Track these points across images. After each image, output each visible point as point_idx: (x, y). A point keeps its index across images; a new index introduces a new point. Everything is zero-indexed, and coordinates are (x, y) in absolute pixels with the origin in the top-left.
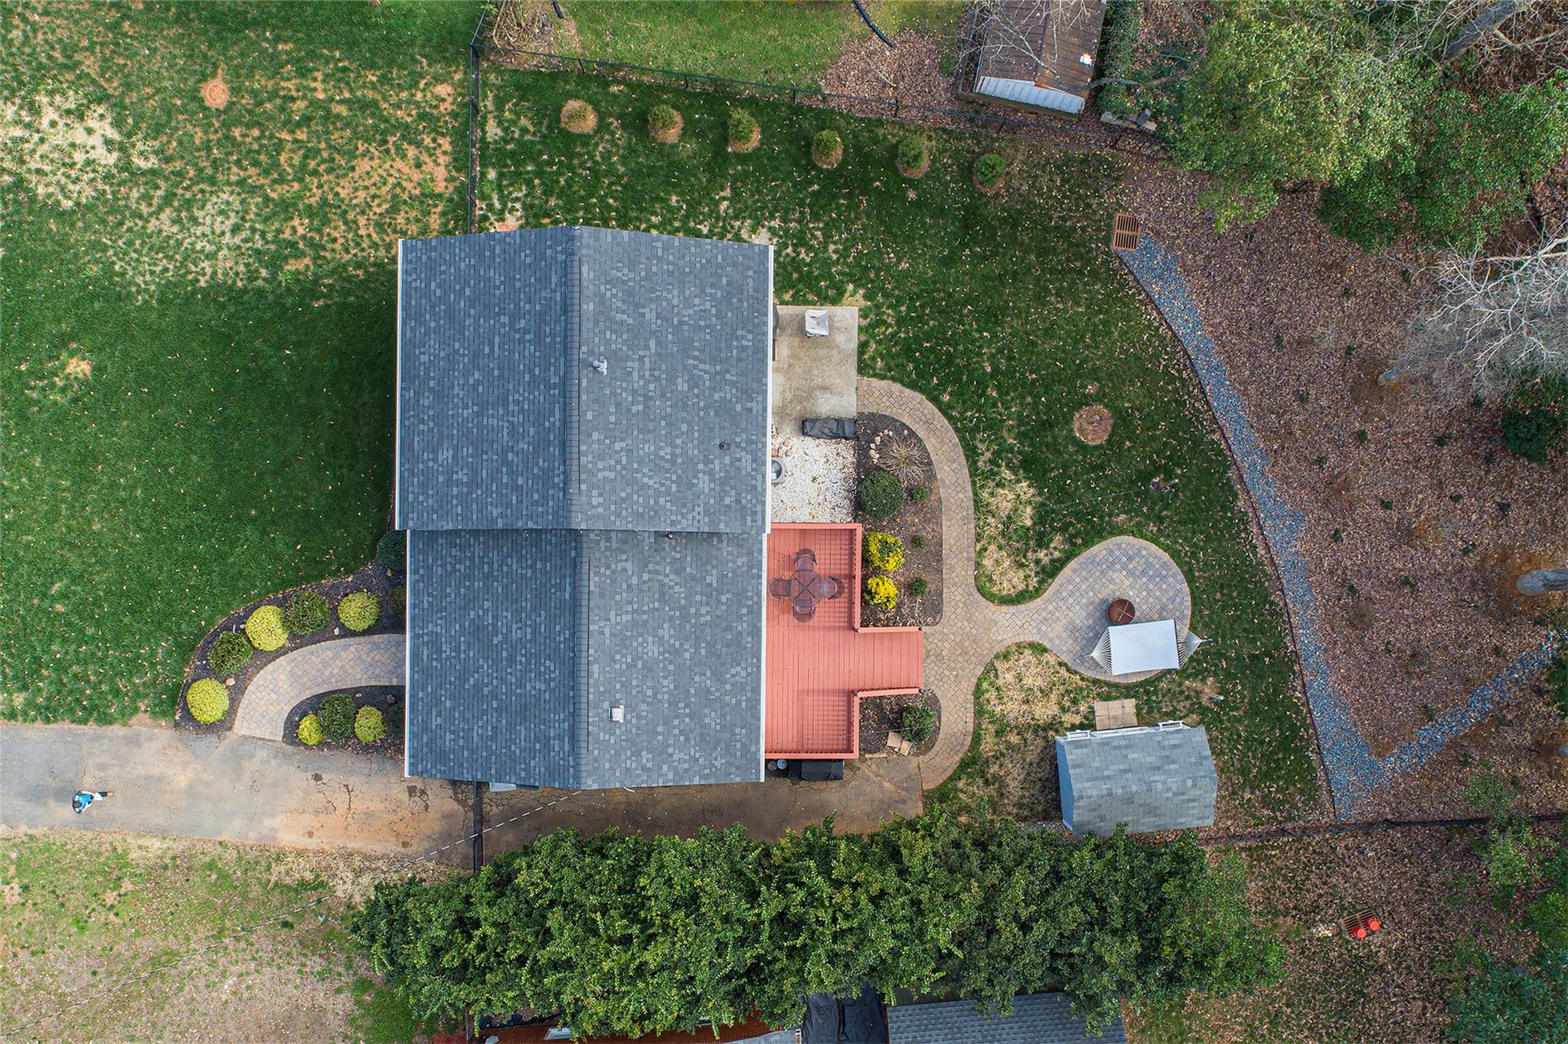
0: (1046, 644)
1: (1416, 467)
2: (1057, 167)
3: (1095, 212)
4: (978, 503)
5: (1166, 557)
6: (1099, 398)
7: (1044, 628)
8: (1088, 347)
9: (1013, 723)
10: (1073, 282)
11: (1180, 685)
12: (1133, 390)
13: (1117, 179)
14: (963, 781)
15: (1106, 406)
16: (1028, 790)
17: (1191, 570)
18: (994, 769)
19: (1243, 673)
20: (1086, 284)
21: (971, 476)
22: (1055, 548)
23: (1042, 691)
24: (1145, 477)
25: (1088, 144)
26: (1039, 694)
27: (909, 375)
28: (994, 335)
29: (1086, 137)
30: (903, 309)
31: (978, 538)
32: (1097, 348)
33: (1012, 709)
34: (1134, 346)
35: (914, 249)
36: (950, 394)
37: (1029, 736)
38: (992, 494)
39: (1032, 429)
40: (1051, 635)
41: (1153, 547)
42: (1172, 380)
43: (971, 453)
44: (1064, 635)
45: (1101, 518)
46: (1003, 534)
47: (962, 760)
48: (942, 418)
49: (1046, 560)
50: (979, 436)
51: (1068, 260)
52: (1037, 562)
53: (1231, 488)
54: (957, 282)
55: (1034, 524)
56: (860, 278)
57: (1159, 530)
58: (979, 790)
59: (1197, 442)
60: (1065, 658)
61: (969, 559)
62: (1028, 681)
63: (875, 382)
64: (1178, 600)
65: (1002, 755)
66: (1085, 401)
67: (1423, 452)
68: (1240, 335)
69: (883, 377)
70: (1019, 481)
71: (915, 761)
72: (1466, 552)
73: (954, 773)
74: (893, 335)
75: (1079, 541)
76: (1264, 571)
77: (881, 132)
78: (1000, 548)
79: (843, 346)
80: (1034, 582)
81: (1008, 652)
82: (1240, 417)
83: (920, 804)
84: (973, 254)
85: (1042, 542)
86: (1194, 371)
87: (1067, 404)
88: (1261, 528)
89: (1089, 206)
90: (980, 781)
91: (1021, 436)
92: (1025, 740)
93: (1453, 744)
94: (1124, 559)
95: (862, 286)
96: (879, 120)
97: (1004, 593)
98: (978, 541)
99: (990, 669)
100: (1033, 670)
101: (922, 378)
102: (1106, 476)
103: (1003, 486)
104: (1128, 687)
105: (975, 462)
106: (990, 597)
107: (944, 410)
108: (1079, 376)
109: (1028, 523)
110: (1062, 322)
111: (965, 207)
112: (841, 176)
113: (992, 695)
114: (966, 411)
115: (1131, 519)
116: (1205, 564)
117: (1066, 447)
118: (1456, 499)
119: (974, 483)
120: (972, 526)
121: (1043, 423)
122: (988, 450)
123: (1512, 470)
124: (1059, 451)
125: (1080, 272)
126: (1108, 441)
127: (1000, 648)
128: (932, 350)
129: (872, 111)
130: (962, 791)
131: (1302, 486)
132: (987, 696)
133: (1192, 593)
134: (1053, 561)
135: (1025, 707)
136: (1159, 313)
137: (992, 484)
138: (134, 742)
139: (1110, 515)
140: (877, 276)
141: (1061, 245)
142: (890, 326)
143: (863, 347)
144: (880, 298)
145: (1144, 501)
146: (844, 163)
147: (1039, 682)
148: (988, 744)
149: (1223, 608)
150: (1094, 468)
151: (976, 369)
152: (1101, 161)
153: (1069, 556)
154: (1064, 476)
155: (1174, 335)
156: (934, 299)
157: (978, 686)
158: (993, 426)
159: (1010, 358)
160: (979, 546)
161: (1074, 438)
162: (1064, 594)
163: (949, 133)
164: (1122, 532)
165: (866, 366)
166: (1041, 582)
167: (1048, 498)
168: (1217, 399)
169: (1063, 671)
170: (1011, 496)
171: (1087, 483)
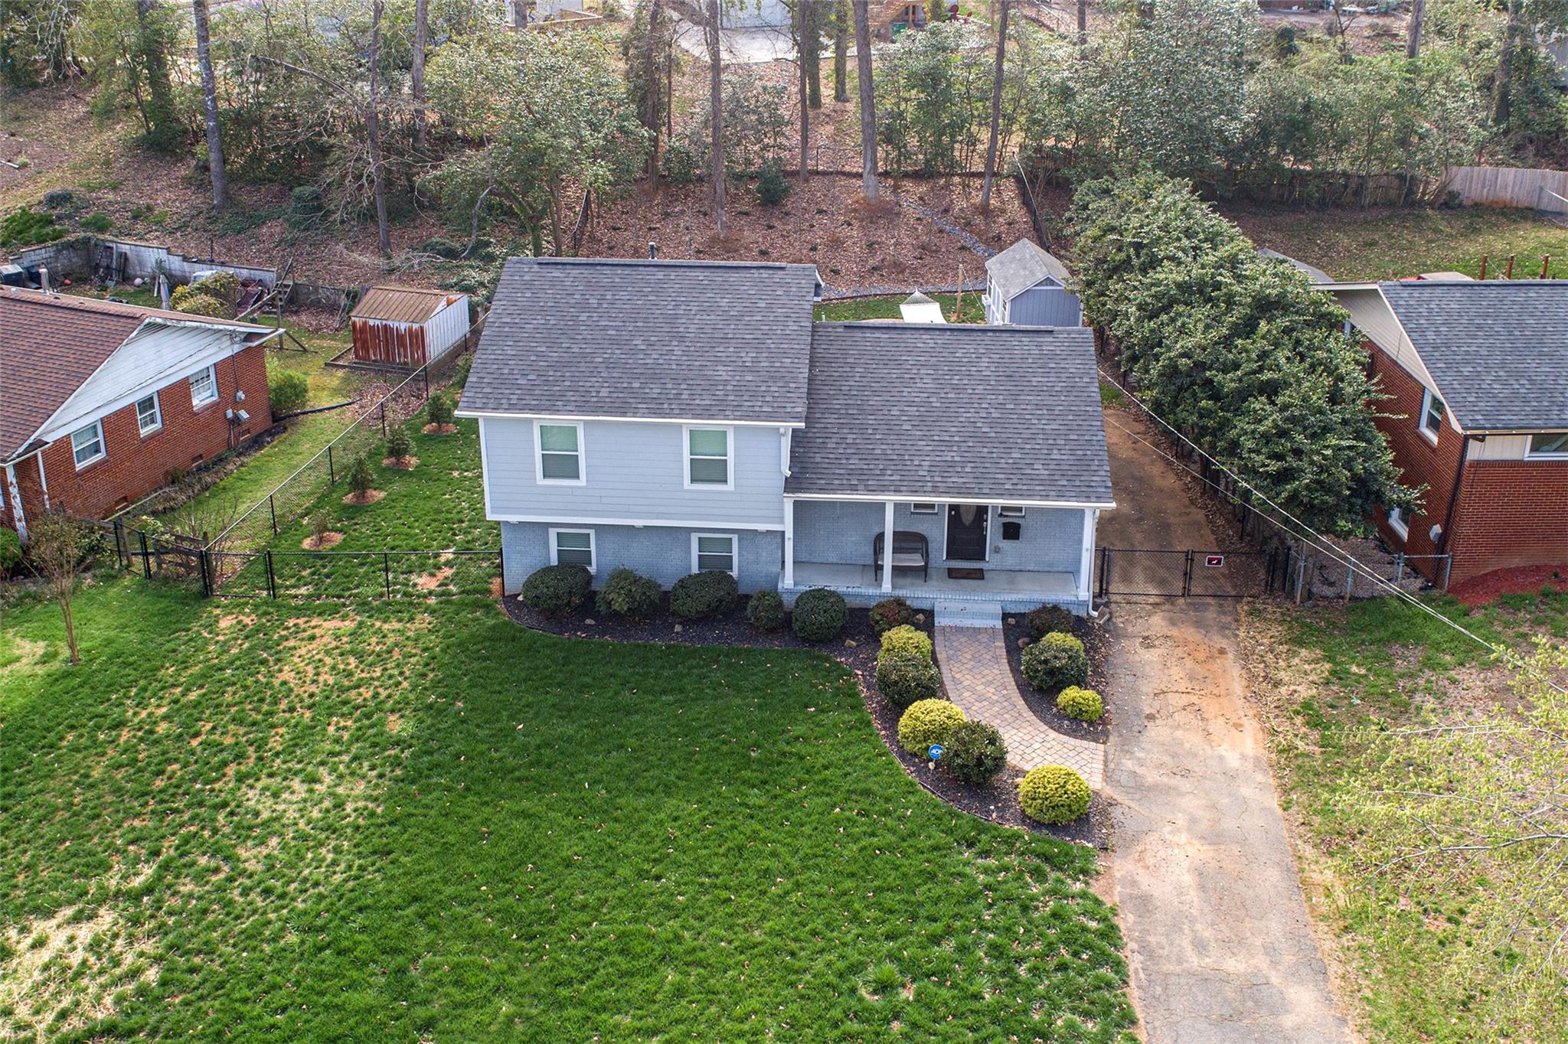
138: (1144, 904)
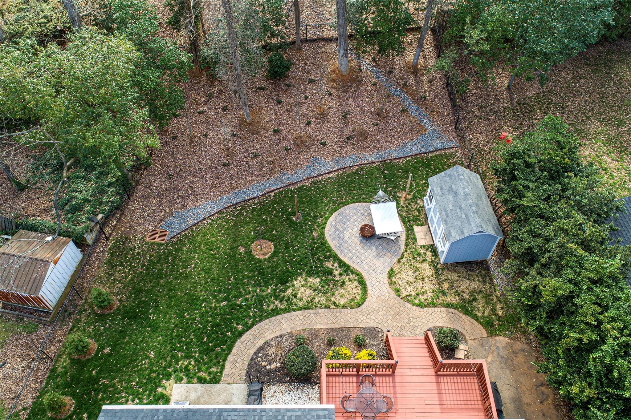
0: (388, 269)
1: (291, 111)
2: (112, 268)
3: (143, 251)
4: (305, 308)
5: (336, 214)
6: (247, 246)
7: (379, 271)
8: (218, 252)
9: (437, 286)
10: (180, 260)
11: (403, 207)
12: (244, 230)
13: (126, 238)
14: (477, 312)
15: (253, 242)
16: (474, 278)
17: (342, 203)
18: (466, 296)
19: (394, 182)
20: (182, 254)
21: (289, 312)
22: (333, 266)
23: (415, 272)
24: (292, 224)
25: (102, 252)
26: (417, 273)
27: (223, 350)
28: (204, 301)
29: (99, 252)
30: (180, 354)
31: (328, 307)
32: (219, 248)
33: (429, 287)
34: (221, 231)
35: (143, 349)
36: (238, 324)
37: (443, 278)
38: (301, 300)
39: (263, 279)
40: (383, 267)
41: (331, 219)
42: (241, 214)
43: (276, 312)
44: (382, 261)
45: (315, 243)
46: (325, 293)
47: (464, 314)
48: (253, 329)
49: (340, 270)
50: (265, 308)
51: (167, 263)
52: (341, 275)
53: (299, 188)
54: (169, 322)
55: (319, 277)
56: (155, 383)
57: (321, 217)
58: (481, 304)
59: (274, 202)
60: (395, 260)
61: (341, 312)
62: (411, 279)
63: (226, 371)
64: (358, 208)
65: (456, 292)
66: (249, 253)
67: (284, 109)
68: (220, 183)
69: (223, 367)
70: (293, 285)
71: (470, 342)
72: (330, 94)
73: (473, 318)
74: (196, 361)
75: (328, 254)
76: (341, 174)
77: (60, 370)
78: (333, 295)
79: (199, 394)
80: (352, 276)
81: (395, 290)
82: (263, 184)
83: (497, 338)
84: (154, 313)
85: (330, 272)
86: (237, 204)
87: (250, 262)
88: (320, 175)
89: (139, 253)
90: (475, 303)
91: (267, 284)
92: (446, 280)
93: (417, 102)
94: (338, 232)
95: (160, 381)
96: (51, 371)
97: (360, 292)
98: (329, 307)
99: (406, 299)
100: (404, 276)
101: (226, 341)
102: (292, 242)
103: (296, 294)
104: (408, 230)
105: (281, 310)
106: (363, 300)
107: (248, 328)
108: (234, 256)
109: (318, 280)
110: (202, 265)
111: (123, 319)
112: (82, 397)
113: (422, 298)
114: (250, 316)
115: (315, 230)
116: (339, 197)
117: (274, 262)
118: (306, 98)
119: (294, 310)
120: (320, 310)
121: (259, 273)
122: (274, 303)
123: (293, 78)
124: (276, 265)
125: (175, 258)
126: (272, 241)
127: (393, 294)
128: (209, 336)
129: (43, 376)
130: (483, 313)
131: (299, 158)
132: (423, 300)
133: (354, 202)
134: (340, 267)
135: (426, 280)
136: (204, 219)
137: (295, 300)
139: (314, 239)
140: (155, 372)
141: (158, 267)
142: (190, 364)
143: (201, 381)
144: (170, 370)
145: (306, 224)
146: (73, 395)
147: (411, 273)
148: (451, 299)
149: (361, 189)
150: (287, 248)
151: (224, 310)
152: (115, 246)
153: (336, 259)
154: (291, 262)
155: (217, 213)
156: (177, 336)
157: (418, 306)
158: (260, 300)
159: (220, 292)
160: (332, 306)
161: (269, 258)
162: (359, 261)
163: (74, 327)
164: (323, 234)
165: (214, 378)
166: (353, 273)
167: (304, 270)
168: (253, 194)
169: (403, 261)
170: (302, 289)
171: (295, 251)
